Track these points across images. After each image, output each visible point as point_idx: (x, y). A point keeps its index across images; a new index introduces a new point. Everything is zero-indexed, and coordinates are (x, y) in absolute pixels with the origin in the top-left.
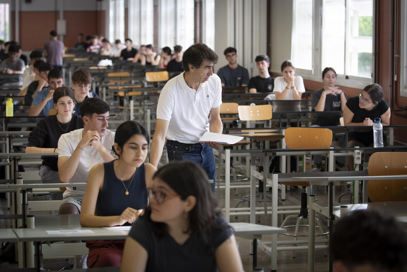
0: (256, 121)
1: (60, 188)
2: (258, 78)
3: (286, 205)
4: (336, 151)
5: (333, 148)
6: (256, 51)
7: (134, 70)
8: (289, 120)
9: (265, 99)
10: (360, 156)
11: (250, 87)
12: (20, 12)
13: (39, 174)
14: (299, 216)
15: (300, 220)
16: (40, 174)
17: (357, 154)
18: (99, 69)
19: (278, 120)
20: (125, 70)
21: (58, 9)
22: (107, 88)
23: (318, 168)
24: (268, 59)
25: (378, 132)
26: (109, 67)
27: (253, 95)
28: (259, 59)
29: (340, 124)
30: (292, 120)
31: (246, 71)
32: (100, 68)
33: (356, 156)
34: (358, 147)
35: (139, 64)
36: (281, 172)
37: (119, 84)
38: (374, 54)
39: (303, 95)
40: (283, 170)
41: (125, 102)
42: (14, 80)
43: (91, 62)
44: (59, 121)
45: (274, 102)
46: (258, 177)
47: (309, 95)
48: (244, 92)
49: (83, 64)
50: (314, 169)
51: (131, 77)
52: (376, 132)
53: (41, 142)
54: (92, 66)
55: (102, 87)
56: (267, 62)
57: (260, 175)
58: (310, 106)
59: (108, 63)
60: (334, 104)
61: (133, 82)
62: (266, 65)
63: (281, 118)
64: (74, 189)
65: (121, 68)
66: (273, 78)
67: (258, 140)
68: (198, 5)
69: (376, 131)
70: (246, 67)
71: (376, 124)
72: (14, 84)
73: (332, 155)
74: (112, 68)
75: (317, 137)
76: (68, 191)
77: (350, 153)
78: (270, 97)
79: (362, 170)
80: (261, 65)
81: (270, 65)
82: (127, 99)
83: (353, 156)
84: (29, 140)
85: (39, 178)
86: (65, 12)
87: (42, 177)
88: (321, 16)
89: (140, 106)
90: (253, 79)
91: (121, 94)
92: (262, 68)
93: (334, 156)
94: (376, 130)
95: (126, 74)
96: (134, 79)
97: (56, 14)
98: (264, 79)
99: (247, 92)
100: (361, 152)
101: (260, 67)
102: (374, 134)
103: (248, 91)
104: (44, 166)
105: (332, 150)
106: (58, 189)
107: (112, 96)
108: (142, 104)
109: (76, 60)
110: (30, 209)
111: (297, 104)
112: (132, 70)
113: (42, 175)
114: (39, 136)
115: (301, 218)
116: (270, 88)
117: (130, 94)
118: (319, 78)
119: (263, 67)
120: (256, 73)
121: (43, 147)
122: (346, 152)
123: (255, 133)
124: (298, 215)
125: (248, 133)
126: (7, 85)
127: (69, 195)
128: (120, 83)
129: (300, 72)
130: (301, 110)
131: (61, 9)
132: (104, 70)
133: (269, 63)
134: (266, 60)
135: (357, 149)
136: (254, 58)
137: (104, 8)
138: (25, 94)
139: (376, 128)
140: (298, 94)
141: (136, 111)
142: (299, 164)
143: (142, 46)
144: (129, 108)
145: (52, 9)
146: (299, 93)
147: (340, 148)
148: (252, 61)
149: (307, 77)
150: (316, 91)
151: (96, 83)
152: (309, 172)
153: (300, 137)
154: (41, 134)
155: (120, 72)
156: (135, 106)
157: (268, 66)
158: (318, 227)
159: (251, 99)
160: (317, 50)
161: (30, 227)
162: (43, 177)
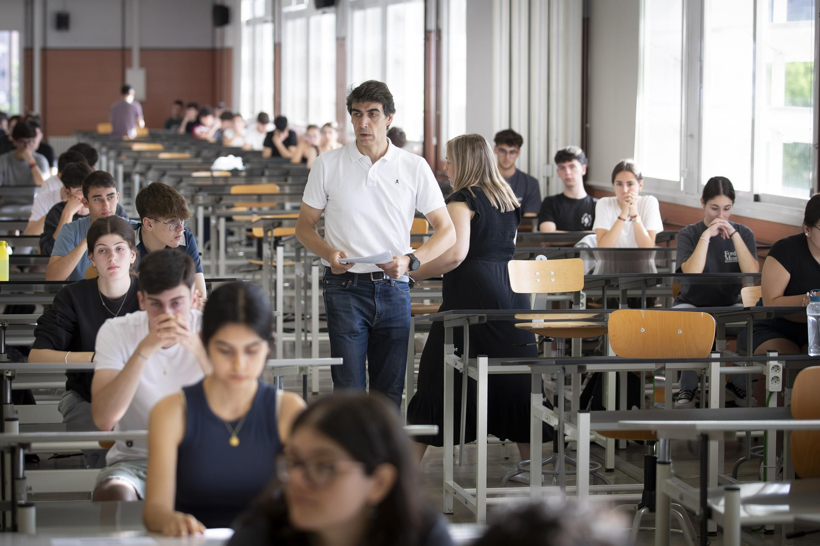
0: (549, 294)
1: (101, 443)
2: (561, 197)
3: (617, 482)
4: (725, 362)
5: (717, 356)
6: (557, 140)
7: (290, 180)
8: (624, 292)
9: (578, 246)
10: (780, 374)
11: (542, 218)
12: (44, 50)
13: (59, 410)
14: (640, 507)
15: (641, 515)
16: (61, 409)
17: (774, 370)
18: (212, 177)
19: (600, 293)
20: (271, 179)
21: (128, 45)
22: (229, 219)
23: (690, 400)
24: (583, 156)
25: (817, 320)
26: (235, 172)
27: (548, 237)
28: (564, 157)
29: (741, 301)
30: (632, 293)
31: (535, 183)
32: (216, 174)
33: (771, 374)
34: (775, 354)
35: (302, 166)
36: (604, 409)
37: (255, 209)
38: (817, 146)
39: (659, 238)
40: (611, 404)
41: (266, 250)
42: (23, 201)
43: (199, 160)
44: (101, 292)
45: (596, 253)
46: (547, 419)
47: (672, 237)
48: (530, 230)
49: (179, 165)
50: (681, 402)
51: (282, 194)
52: (812, 320)
53: (64, 339)
54: (197, 170)
55: (218, 218)
56: (582, 164)
57: (552, 415)
58: (674, 261)
59: (235, 162)
60: (728, 256)
61: (288, 206)
62: (578, 170)
63: (606, 287)
64: (130, 444)
65: (263, 174)
66: (595, 200)
67: (552, 338)
68: (433, 37)
69: (814, 319)
70: (534, 174)
71: (814, 303)
72: (23, 209)
73: (716, 370)
74: (243, 174)
75: (680, 332)
76: (118, 448)
77: (756, 368)
78: (589, 241)
79: (783, 405)
80: (569, 171)
81: (588, 170)
82: (270, 244)
83: (764, 374)
84: (36, 335)
85: (59, 418)
86: (143, 51)
87: (64, 416)
88: (701, 61)
89: (298, 258)
90: (549, 199)
91: (258, 232)
92: (570, 177)
93: (721, 374)
94: (813, 316)
95: (273, 188)
96: (291, 200)
97: (123, 54)
98: (573, 201)
99: (535, 230)
100: (781, 366)
101: (567, 175)
102: (810, 326)
103: (538, 229)
104: (69, 392)
105: (716, 360)
106: (95, 445)
107: (243, 237)
108: (302, 254)
109: (165, 156)
110: (30, 489)
111: (648, 257)
112: (286, 180)
113: (64, 412)
114: (58, 325)
115: (643, 511)
116: (586, 220)
117: (277, 232)
118: (695, 200)
119: (572, 174)
120: (556, 189)
121: (67, 350)
122: (748, 366)
123: (545, 321)
124: (637, 506)
125: (530, 321)
126: (8, 210)
127: (119, 458)
128: (260, 209)
129: (655, 186)
130: (655, 271)
131: (135, 44)
132: (225, 178)
133: (585, 166)
134: (578, 158)
135: (773, 359)
136: (553, 154)
137: (229, 43)
138: (40, 231)
139: (814, 313)
140: (647, 234)
141: (289, 269)
142: (647, 390)
143: (310, 127)
144: (274, 264)
145: (116, 43)
146: (649, 232)
147: (735, 355)
148: (548, 163)
149: (669, 197)
150: (687, 226)
151: (206, 208)
152: (663, 409)
153: (643, 330)
154: (63, 320)
155: (260, 183)
156: (285, 258)
157: (584, 173)
158: (682, 531)
159: (544, 245)
160: (692, 136)
161: (24, 532)
162: (68, 416)
